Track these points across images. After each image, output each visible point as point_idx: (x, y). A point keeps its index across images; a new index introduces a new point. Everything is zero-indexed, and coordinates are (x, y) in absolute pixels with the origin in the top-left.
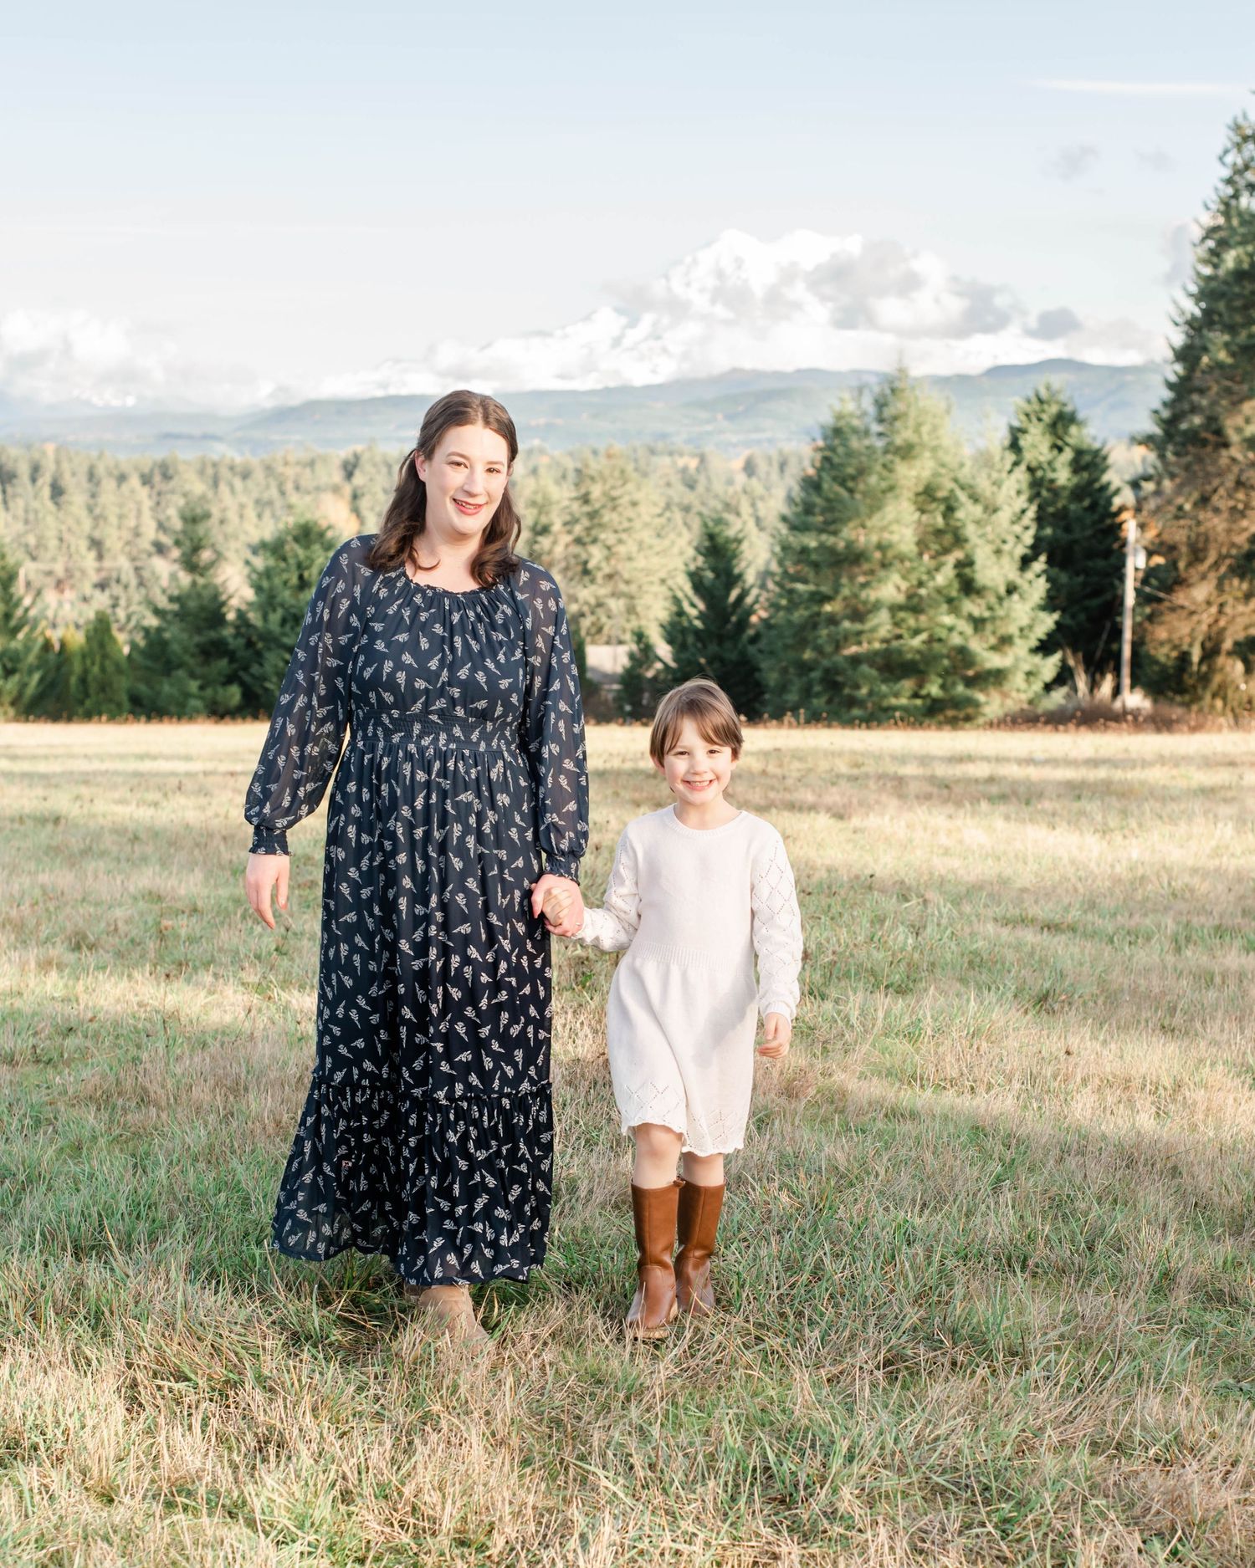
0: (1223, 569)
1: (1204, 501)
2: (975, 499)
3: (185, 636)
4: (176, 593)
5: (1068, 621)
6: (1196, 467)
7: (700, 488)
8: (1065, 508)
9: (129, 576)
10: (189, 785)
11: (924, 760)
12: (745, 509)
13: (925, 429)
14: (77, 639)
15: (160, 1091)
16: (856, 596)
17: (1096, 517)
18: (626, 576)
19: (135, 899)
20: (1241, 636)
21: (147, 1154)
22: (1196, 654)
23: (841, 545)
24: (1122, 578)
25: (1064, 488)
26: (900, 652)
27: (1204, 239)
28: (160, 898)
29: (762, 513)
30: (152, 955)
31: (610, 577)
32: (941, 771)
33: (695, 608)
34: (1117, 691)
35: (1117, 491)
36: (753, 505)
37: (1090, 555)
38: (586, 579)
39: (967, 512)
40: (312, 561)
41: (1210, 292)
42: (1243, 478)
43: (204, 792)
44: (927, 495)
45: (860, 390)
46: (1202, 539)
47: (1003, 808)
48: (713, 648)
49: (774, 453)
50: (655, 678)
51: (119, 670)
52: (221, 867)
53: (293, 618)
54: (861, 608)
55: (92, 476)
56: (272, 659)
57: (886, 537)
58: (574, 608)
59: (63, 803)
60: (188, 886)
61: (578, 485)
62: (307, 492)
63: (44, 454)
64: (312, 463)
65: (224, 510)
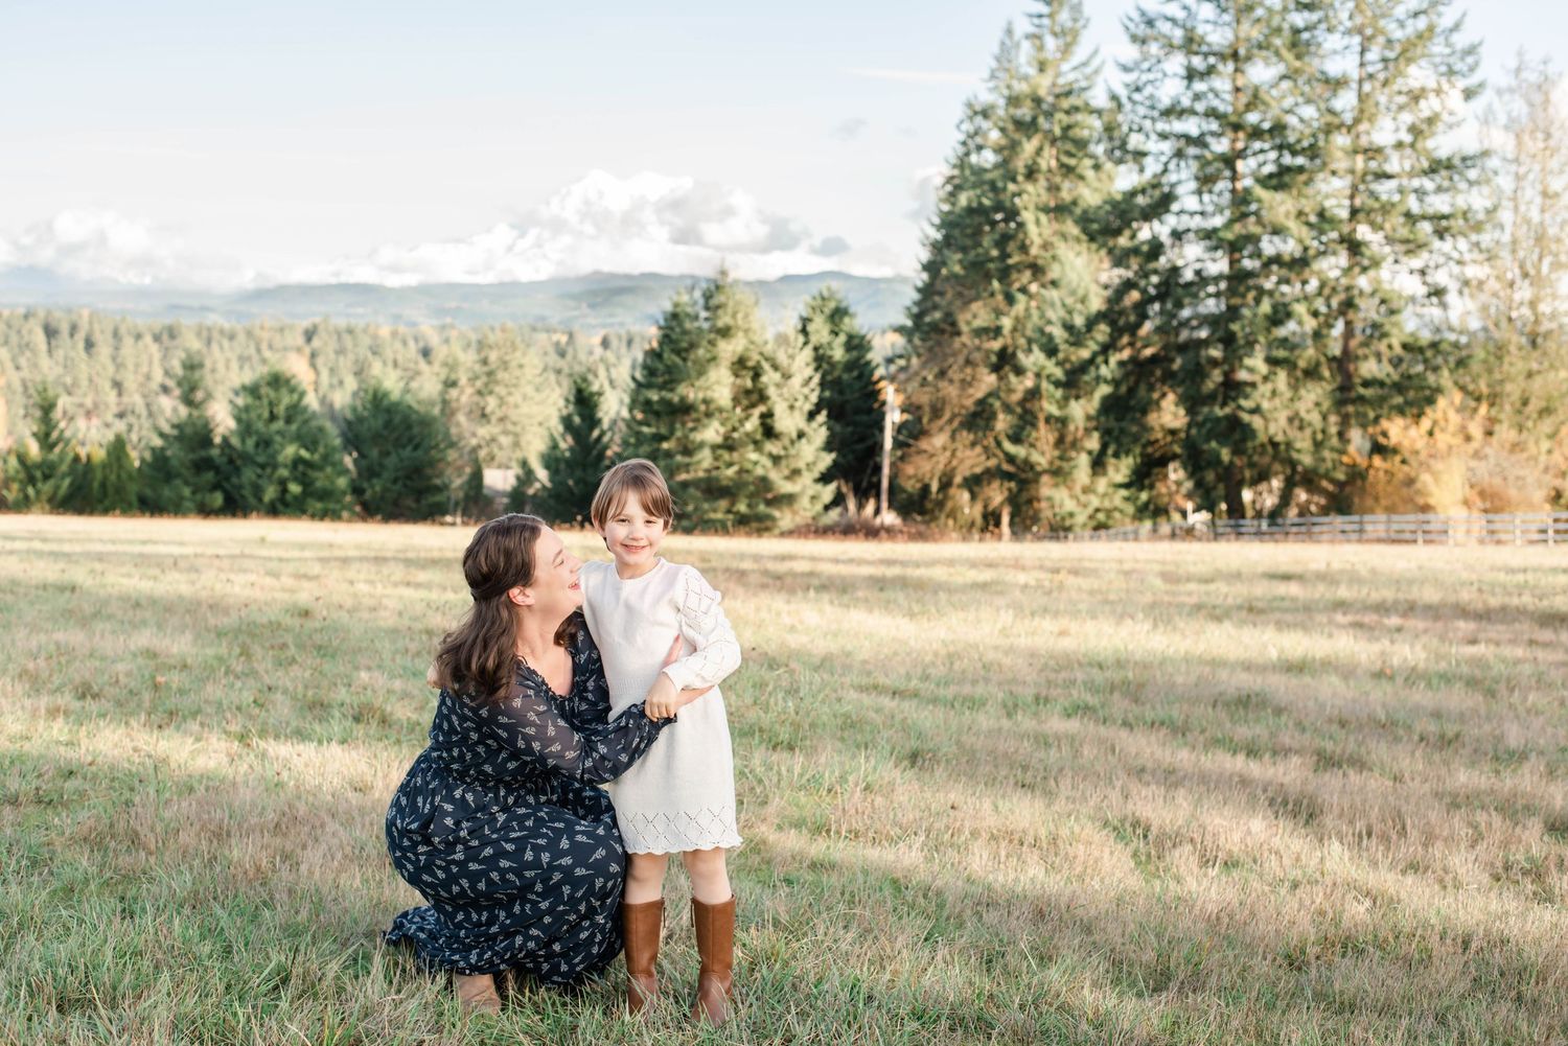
0: (956, 423)
1: (942, 374)
2: (776, 367)
3: (182, 454)
4: (175, 421)
5: (841, 460)
6: (937, 349)
7: (569, 357)
8: (840, 378)
9: (141, 408)
11: (757, 558)
12: (602, 372)
13: (740, 316)
14: (100, 455)
15: (151, 835)
16: (686, 437)
17: (862, 384)
18: (514, 418)
19: (135, 655)
20: (967, 473)
22: (935, 487)
23: (676, 399)
24: (881, 429)
25: (839, 362)
26: (717, 479)
27: (946, 184)
28: (155, 655)
30: (147, 704)
31: (502, 420)
32: (772, 566)
33: (566, 444)
34: (877, 511)
35: (877, 366)
36: (608, 370)
37: (857, 411)
38: (484, 421)
39: (770, 377)
40: (279, 401)
41: (949, 224)
42: (972, 357)
44: (740, 364)
45: (693, 288)
46: (940, 402)
47: (826, 597)
48: (579, 473)
49: (623, 332)
50: (535, 495)
51: (131, 477)
52: (208, 630)
53: (265, 443)
54: (690, 446)
55: (116, 334)
56: (249, 474)
57: (709, 394)
58: (474, 442)
59: (79, 575)
60: (179, 645)
61: (479, 351)
62: (278, 350)
63: (80, 316)
64: (282, 330)
65: (214, 362)
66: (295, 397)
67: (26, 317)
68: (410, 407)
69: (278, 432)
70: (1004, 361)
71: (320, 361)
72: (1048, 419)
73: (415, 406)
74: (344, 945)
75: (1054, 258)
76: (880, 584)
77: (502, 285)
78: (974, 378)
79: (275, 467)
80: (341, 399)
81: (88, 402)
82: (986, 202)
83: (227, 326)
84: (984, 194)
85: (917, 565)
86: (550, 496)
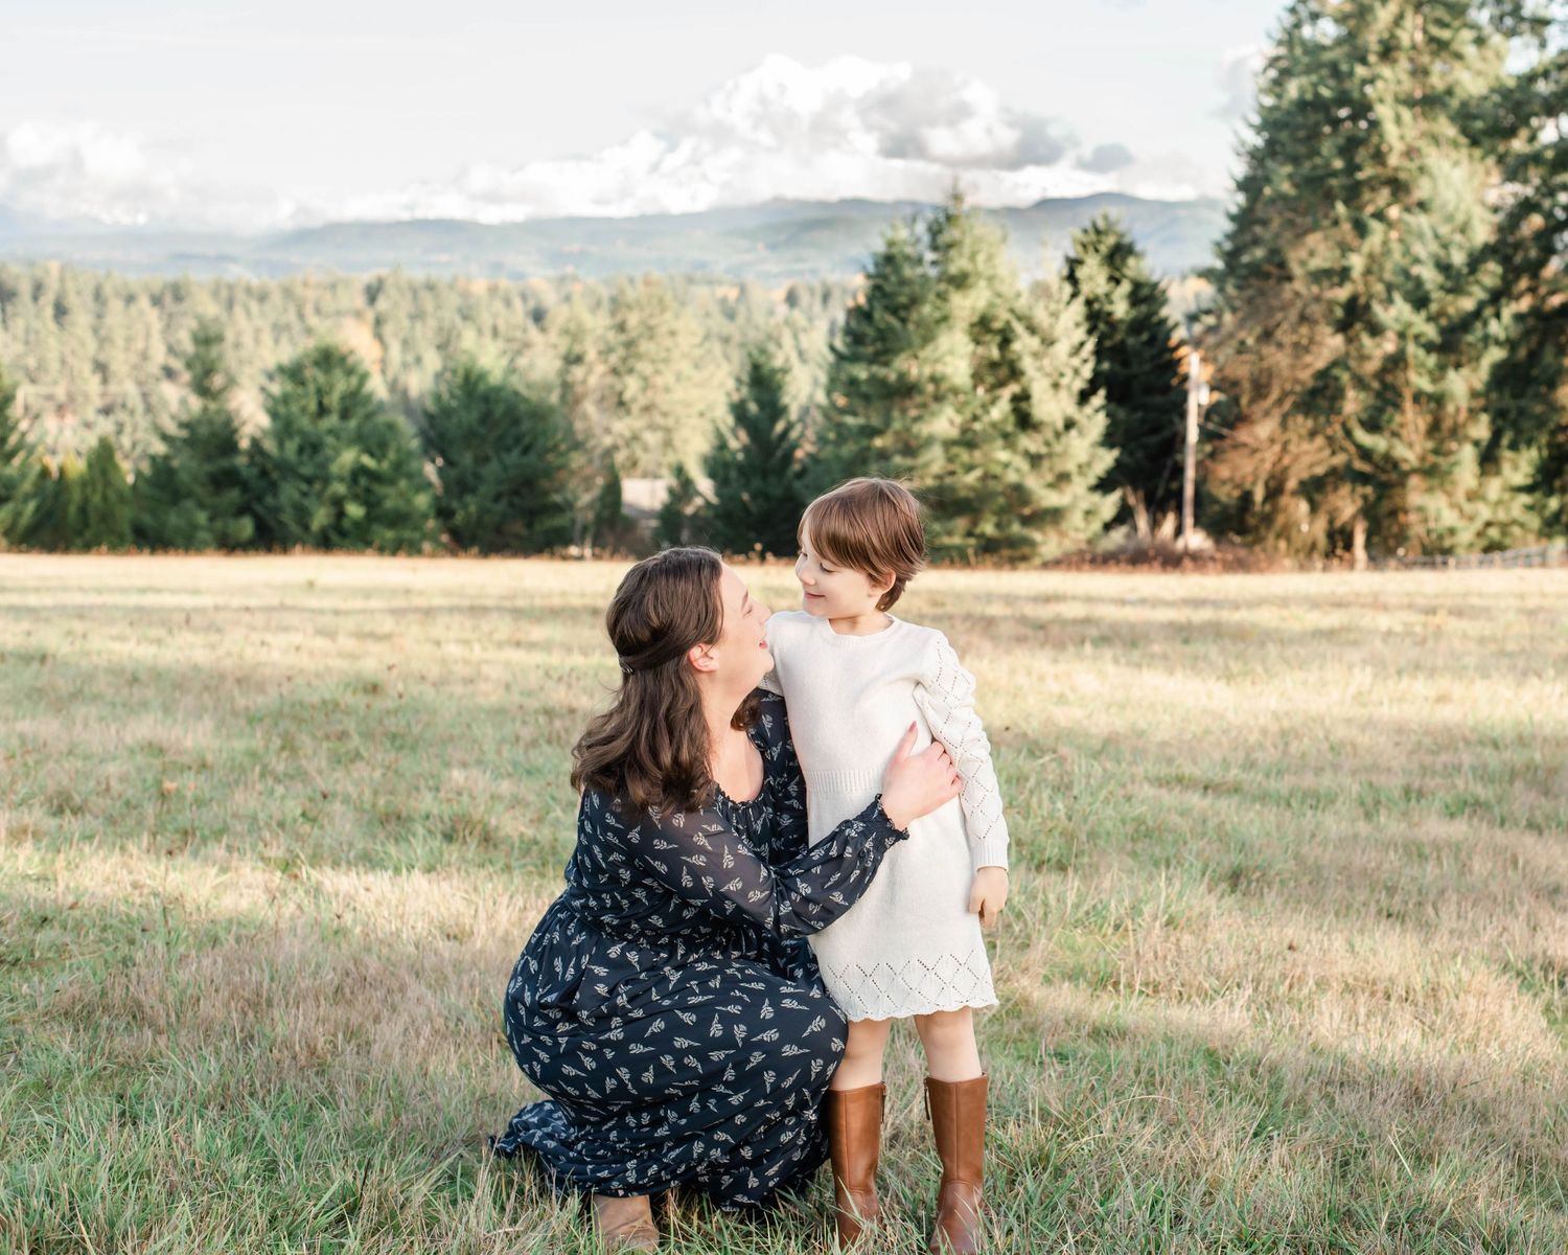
0: (1287, 405)
1: (1267, 336)
2: (1032, 330)
3: (194, 465)
4: (184, 417)
5: (1127, 459)
6: (1259, 301)
7: (741, 319)
8: (1123, 342)
9: (135, 400)
11: (1009, 599)
12: (787, 340)
13: (981, 258)
14: (77, 467)
16: (908, 430)
17: (1154, 351)
18: (665, 407)
19: (132, 751)
20: (1305, 475)
22: (1259, 494)
23: (893, 377)
24: (1183, 415)
25: (1121, 321)
26: (952, 489)
27: (1266, 69)
29: (806, 345)
31: (647, 409)
33: (738, 442)
34: (1179, 531)
35: (1176, 325)
36: (796, 337)
38: (622, 412)
39: (1024, 344)
40: (331, 387)
41: (1273, 123)
42: (1308, 311)
43: (214, 628)
44: (982, 326)
45: (914, 220)
46: (1265, 375)
48: (757, 483)
49: (816, 284)
50: (695, 516)
51: (122, 499)
53: (311, 447)
54: (914, 443)
55: (98, 296)
56: (289, 492)
57: (940, 369)
58: (608, 441)
59: (50, 638)
60: (196, 736)
61: (613, 313)
62: (327, 316)
63: (47, 271)
64: (333, 287)
65: (239, 334)
66: (354, 381)
68: (516, 394)
69: (330, 432)
70: (1355, 317)
71: (388, 330)
72: (1418, 397)
73: (524, 392)
74: (436, 1157)
75: (1422, 170)
76: (1184, 633)
77: (644, 218)
78: (1312, 341)
79: (326, 480)
80: (419, 383)
81: (60, 393)
82: (1326, 92)
83: (255, 282)
84: (1322, 81)
85: (1236, 606)
86: (717, 516)
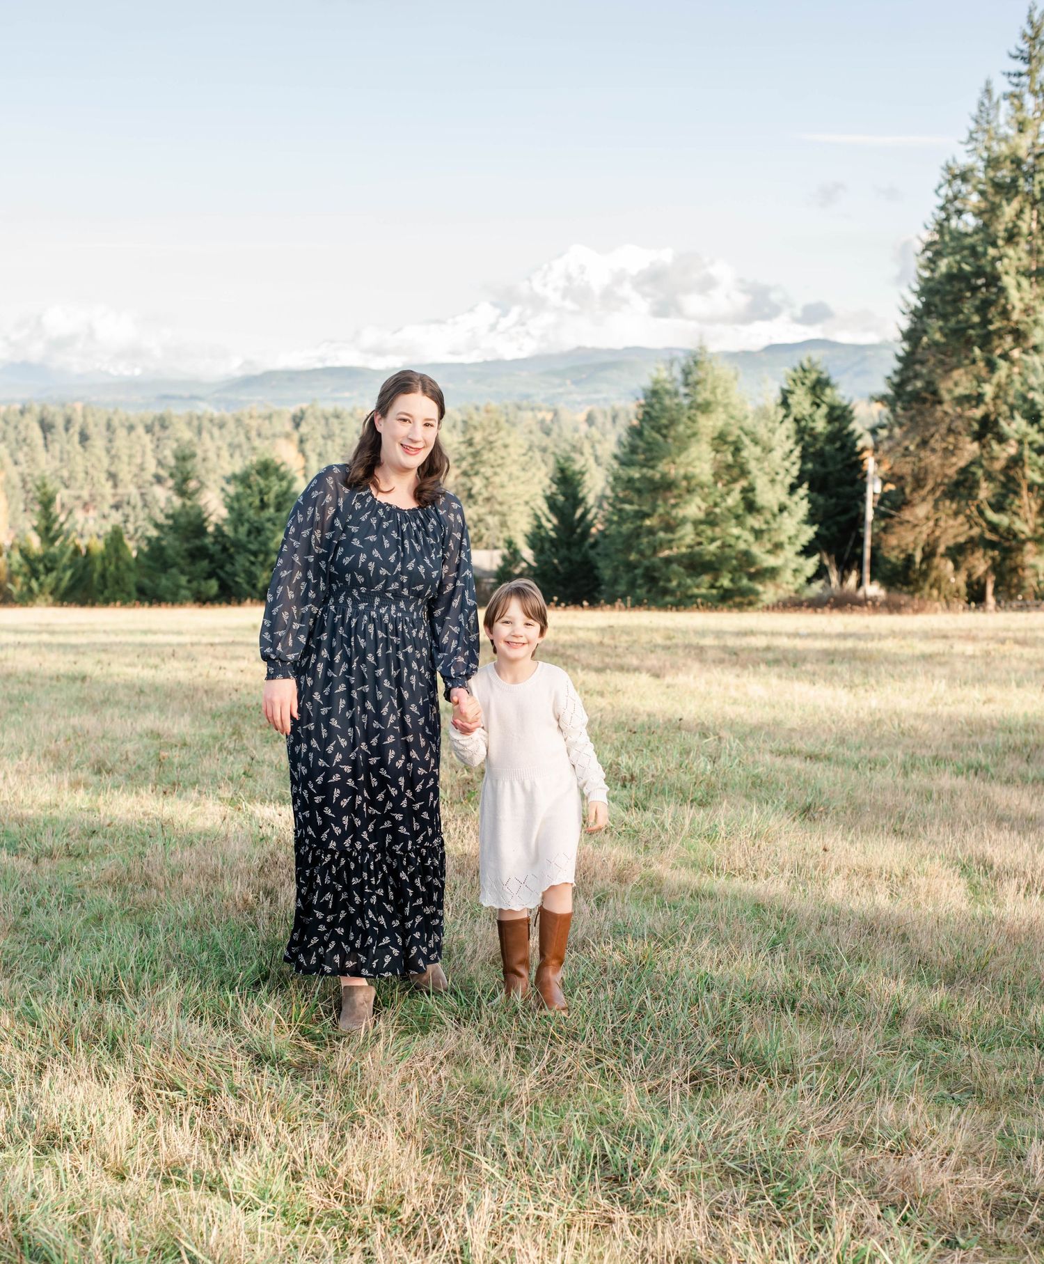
0: (938, 494)
1: (924, 443)
2: (756, 442)
3: (177, 543)
4: (171, 512)
5: (824, 532)
6: (918, 419)
7: (554, 435)
8: (822, 449)
9: (136, 498)
10: (180, 653)
11: (719, 634)
12: (587, 450)
13: (719, 391)
14: (99, 546)
15: (160, 878)
16: (668, 513)
17: (845, 455)
18: (500, 499)
19: (141, 736)
20: (951, 543)
21: (150, 924)
22: (918, 557)
23: (658, 476)
24: (864, 500)
25: (821, 434)
26: (700, 555)
27: (924, 251)
28: (159, 736)
29: (599, 453)
30: (153, 777)
31: (488, 500)
32: (731, 642)
33: (550, 523)
34: (860, 583)
35: (860, 437)
36: (593, 447)
38: (471, 501)
39: (750, 452)
40: (270, 488)
41: (929, 290)
42: (953, 427)
43: (191, 658)
44: (721, 439)
45: (671, 362)
46: (923, 471)
48: (563, 552)
49: (608, 409)
51: (129, 568)
52: (204, 713)
53: (257, 531)
54: (673, 523)
55: (109, 426)
56: (242, 561)
57: (690, 470)
59: (87, 665)
60: (181, 726)
61: (464, 432)
62: (267, 438)
63: (75, 410)
64: (269, 417)
65: (205, 451)
66: (285, 484)
67: (22, 412)
69: (269, 520)
70: (987, 429)
71: (308, 446)
72: (1030, 488)
75: (1036, 322)
76: (830, 657)
77: (486, 363)
78: (956, 447)
79: (266, 553)
81: (85, 494)
82: (966, 268)
83: (216, 414)
84: (964, 259)
86: (536, 575)
